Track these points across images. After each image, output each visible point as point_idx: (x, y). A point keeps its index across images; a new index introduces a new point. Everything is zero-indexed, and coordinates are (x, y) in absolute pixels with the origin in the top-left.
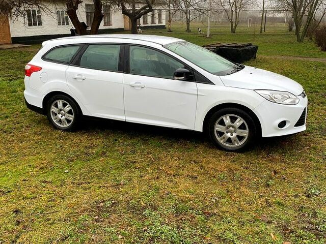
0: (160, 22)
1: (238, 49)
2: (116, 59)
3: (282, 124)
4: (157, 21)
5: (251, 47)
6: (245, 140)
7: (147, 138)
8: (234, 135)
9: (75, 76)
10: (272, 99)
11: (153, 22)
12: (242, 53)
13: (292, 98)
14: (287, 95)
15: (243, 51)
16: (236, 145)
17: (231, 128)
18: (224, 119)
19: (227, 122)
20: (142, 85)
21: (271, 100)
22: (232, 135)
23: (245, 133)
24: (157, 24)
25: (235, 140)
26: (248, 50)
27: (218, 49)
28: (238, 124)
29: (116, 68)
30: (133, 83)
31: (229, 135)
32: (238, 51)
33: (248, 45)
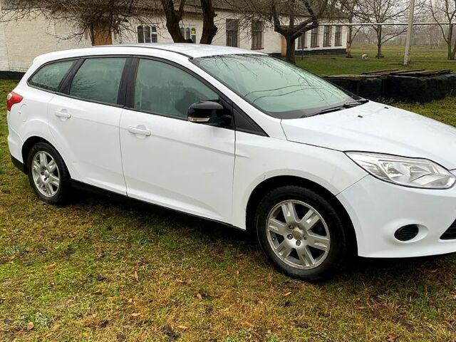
0: (338, 43)
1: (421, 78)
2: (117, 82)
3: (407, 233)
4: (333, 42)
5: (448, 76)
6: (324, 257)
7: (165, 230)
8: (303, 244)
9: (59, 112)
10: (383, 174)
11: (327, 43)
12: (426, 86)
13: (439, 175)
14: (428, 166)
15: (428, 82)
16: (308, 265)
17: (297, 229)
18: (284, 207)
19: (289, 215)
20: (147, 131)
21: (380, 176)
22: (298, 243)
23: (324, 243)
24: (333, 47)
25: (304, 255)
26: (440, 81)
27: (386, 78)
28: (308, 221)
29: (115, 99)
30: (134, 127)
31: (292, 242)
32: (419, 82)
33: (442, 73)
